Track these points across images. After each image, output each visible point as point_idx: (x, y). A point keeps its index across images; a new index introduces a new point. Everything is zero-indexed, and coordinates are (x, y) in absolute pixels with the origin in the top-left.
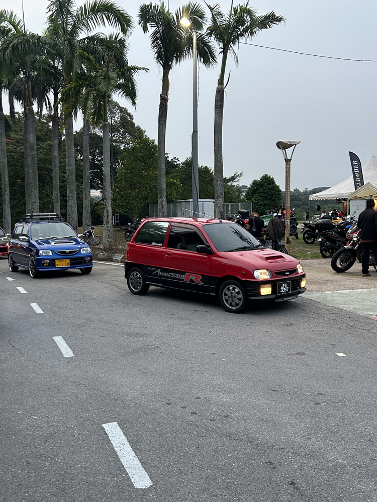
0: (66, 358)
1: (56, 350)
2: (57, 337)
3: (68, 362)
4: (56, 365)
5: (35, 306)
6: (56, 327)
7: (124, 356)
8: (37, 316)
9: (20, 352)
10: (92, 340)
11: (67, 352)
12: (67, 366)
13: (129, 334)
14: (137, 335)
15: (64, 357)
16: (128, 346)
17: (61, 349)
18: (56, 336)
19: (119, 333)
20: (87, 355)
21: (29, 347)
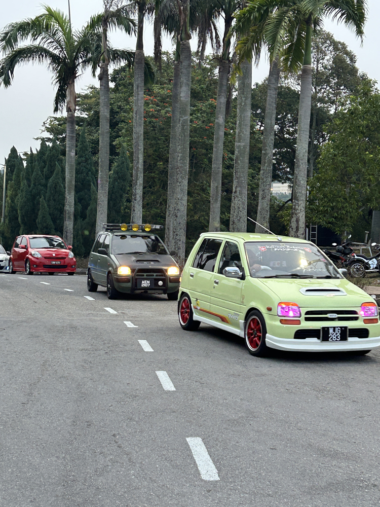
0: (205, 481)
1: (190, 464)
2: (193, 439)
3: (209, 491)
4: (186, 493)
5: (163, 376)
6: (194, 419)
7: (309, 493)
8: (165, 396)
9: (130, 460)
10: (254, 452)
11: (208, 470)
12: (207, 498)
13: (322, 452)
14: (335, 455)
15: (202, 480)
16: (317, 475)
17: (197, 462)
18: (191, 436)
19: (303, 446)
20: (241, 481)
21: (145, 451)
